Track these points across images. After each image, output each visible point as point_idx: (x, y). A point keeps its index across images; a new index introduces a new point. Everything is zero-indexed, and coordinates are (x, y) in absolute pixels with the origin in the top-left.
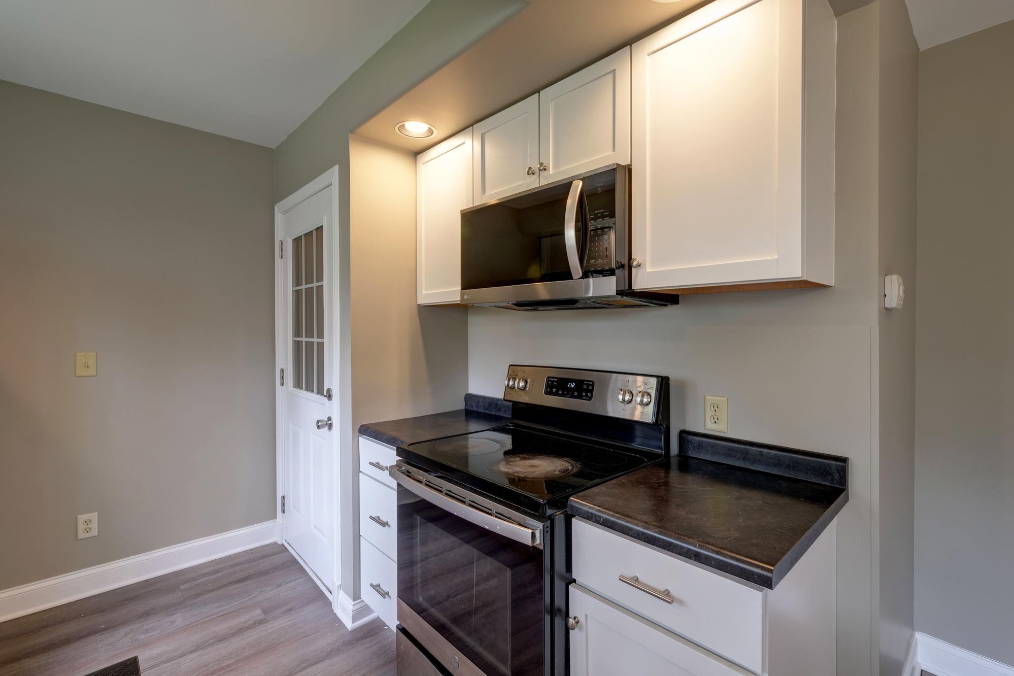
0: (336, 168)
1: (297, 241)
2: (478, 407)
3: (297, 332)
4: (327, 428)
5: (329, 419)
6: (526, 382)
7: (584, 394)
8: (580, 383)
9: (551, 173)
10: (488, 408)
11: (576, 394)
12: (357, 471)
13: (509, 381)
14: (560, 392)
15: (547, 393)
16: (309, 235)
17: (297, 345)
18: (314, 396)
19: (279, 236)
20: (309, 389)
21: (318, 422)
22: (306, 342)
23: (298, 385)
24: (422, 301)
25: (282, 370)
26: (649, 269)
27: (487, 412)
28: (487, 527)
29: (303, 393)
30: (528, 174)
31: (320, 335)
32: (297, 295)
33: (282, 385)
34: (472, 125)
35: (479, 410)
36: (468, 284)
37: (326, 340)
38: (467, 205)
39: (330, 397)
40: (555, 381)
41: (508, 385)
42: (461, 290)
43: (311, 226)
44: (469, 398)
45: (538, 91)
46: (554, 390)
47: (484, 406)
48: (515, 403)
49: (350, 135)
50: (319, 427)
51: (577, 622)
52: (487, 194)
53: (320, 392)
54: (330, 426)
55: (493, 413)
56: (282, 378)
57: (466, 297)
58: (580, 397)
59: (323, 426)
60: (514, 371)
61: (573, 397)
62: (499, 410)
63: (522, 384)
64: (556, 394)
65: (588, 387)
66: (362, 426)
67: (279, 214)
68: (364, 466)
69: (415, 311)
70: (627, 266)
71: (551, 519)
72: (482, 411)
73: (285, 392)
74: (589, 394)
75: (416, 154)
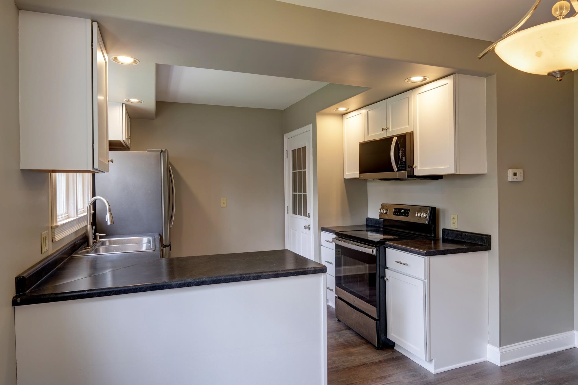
0: (311, 125)
1: (294, 151)
2: (371, 223)
3: (294, 190)
4: (308, 229)
5: (309, 225)
6: (387, 210)
7: (406, 214)
8: (405, 210)
9: (390, 130)
10: (375, 224)
11: (404, 214)
12: (320, 245)
13: (380, 210)
14: (399, 214)
15: (394, 215)
16: (299, 149)
17: (294, 196)
18: (302, 217)
19: (286, 148)
20: (300, 214)
21: (305, 227)
22: (298, 194)
23: (295, 213)
24: (346, 177)
25: (288, 207)
26: (419, 169)
27: (375, 225)
28: (361, 251)
29: (297, 216)
30: (382, 130)
31: (305, 191)
32: (294, 174)
33: (288, 213)
34: (364, 107)
35: (372, 225)
36: (361, 171)
37: (307, 194)
38: (362, 140)
39: (309, 216)
40: (397, 210)
41: (380, 212)
42: (360, 173)
43: (301, 146)
44: (368, 219)
45: (386, 99)
46: (397, 213)
47: (374, 223)
48: (385, 220)
49: (317, 113)
50: (305, 228)
51: (387, 279)
52: (369, 135)
53: (305, 215)
54: (309, 229)
55: (378, 226)
56: (288, 210)
57: (361, 176)
58: (405, 216)
59: (307, 228)
60: (383, 206)
61: (403, 216)
62: (380, 224)
63: (385, 211)
64: (397, 215)
65: (408, 211)
66: (322, 228)
67: (286, 139)
68: (323, 243)
69: (343, 180)
70: (412, 168)
71: (379, 247)
72: (373, 225)
73: (289, 216)
74: (408, 214)
75: (343, 115)
